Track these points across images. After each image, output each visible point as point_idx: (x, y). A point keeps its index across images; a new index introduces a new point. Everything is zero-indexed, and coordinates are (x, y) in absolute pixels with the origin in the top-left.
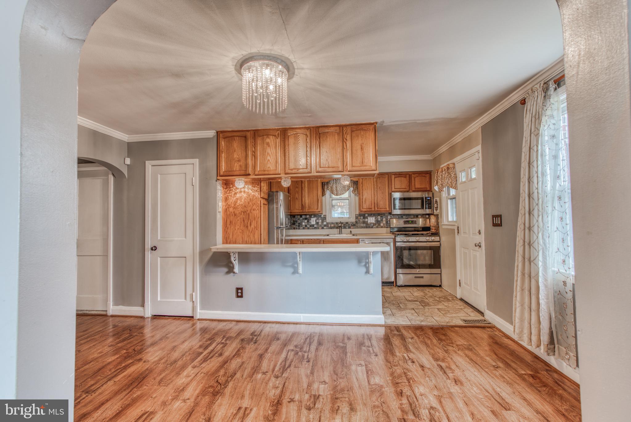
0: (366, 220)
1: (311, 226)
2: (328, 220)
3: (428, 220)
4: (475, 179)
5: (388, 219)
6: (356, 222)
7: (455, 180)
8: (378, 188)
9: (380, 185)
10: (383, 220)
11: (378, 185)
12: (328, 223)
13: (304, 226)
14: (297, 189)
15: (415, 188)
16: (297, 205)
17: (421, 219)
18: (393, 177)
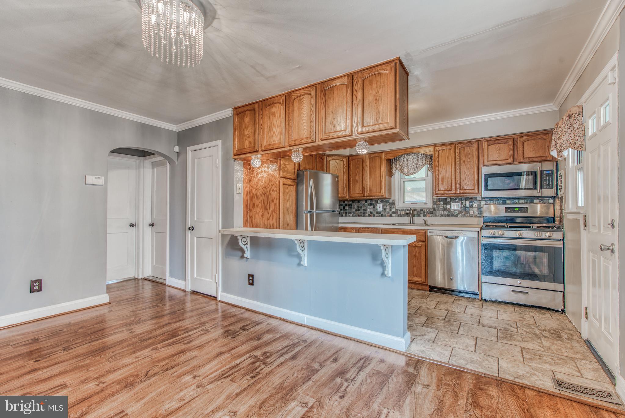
0: (448, 206)
1: (377, 213)
2: (399, 205)
3: (551, 207)
4: (608, 123)
5: (482, 206)
6: (434, 209)
7: (581, 135)
8: (462, 161)
9: (464, 158)
10: (474, 206)
11: (461, 157)
12: (397, 210)
13: (369, 214)
14: (358, 170)
15: (524, 158)
16: (357, 188)
17: (539, 206)
18: (486, 144)
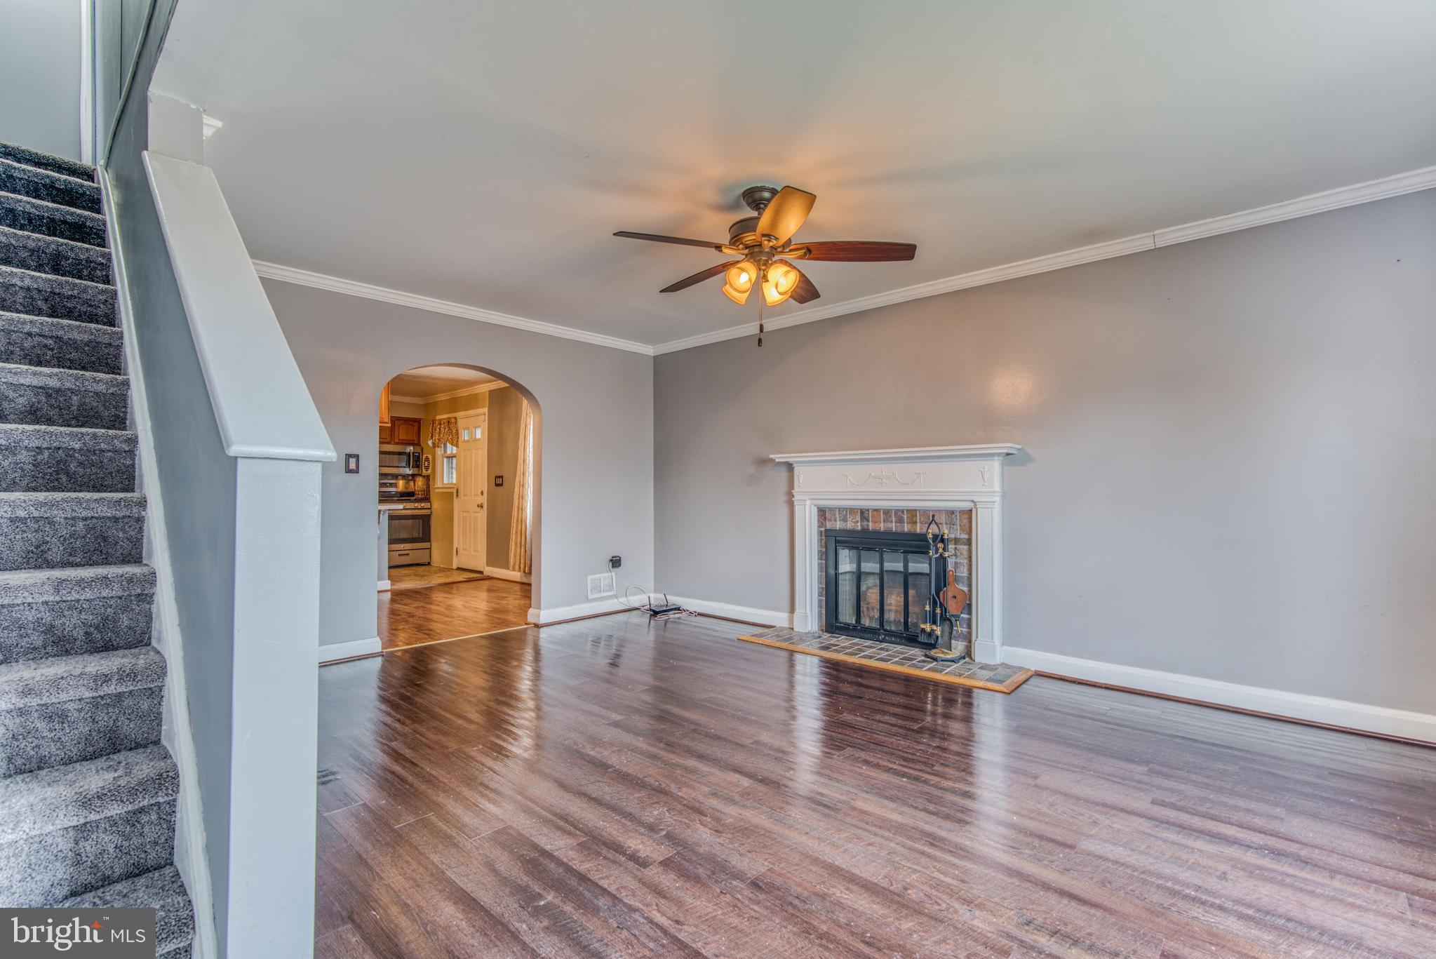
3: (412, 483)
4: (479, 439)
7: (455, 437)
15: (399, 440)
17: (401, 482)
